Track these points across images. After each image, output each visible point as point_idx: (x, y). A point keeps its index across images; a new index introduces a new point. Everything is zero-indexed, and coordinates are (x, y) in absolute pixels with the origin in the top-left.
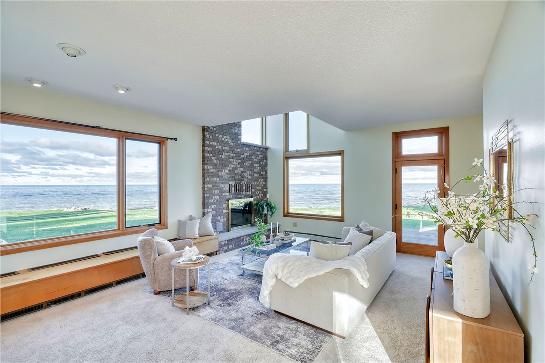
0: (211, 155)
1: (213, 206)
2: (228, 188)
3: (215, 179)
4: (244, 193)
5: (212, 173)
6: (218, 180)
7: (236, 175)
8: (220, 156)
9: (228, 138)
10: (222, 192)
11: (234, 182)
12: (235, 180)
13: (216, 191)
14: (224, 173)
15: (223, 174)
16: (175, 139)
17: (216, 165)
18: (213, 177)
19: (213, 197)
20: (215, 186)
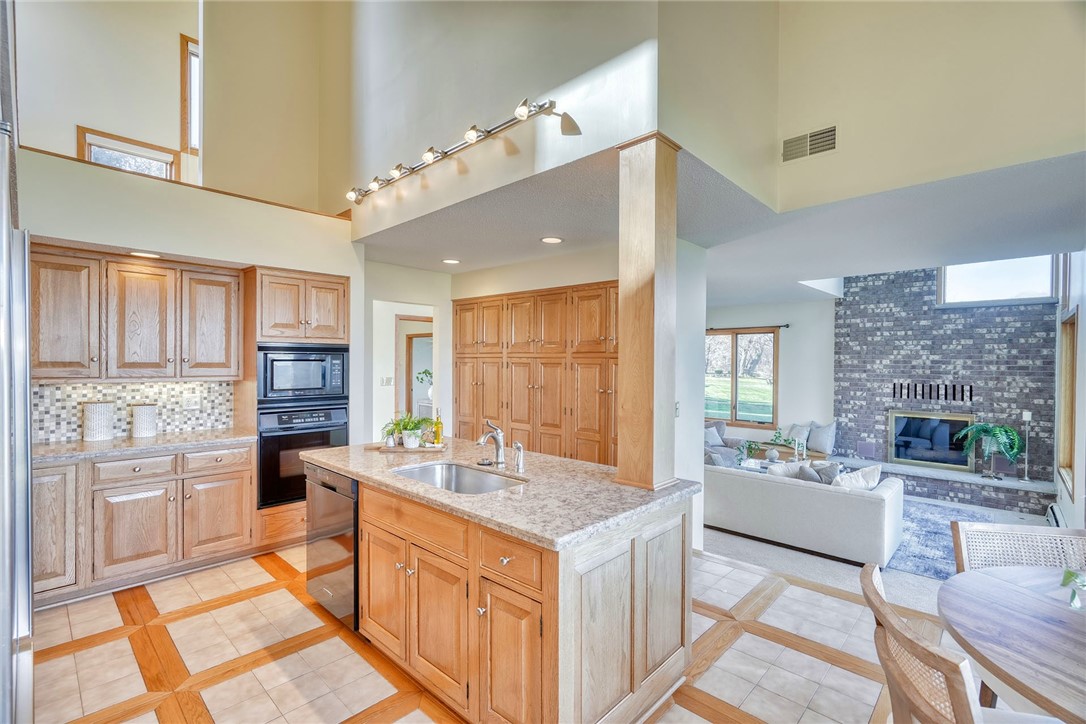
0: (848, 339)
1: (850, 415)
2: (889, 390)
3: (857, 375)
4: (942, 401)
5: (848, 365)
6: (864, 375)
7: (914, 367)
8: (869, 339)
9: (892, 305)
10: (873, 395)
11: (909, 381)
12: (910, 377)
13: (859, 393)
14: (880, 365)
15: (875, 367)
16: (787, 326)
17: (859, 353)
18: (852, 371)
19: (852, 402)
20: (856, 385)
